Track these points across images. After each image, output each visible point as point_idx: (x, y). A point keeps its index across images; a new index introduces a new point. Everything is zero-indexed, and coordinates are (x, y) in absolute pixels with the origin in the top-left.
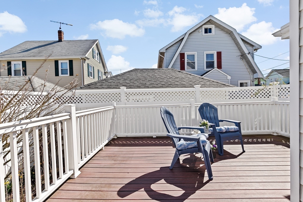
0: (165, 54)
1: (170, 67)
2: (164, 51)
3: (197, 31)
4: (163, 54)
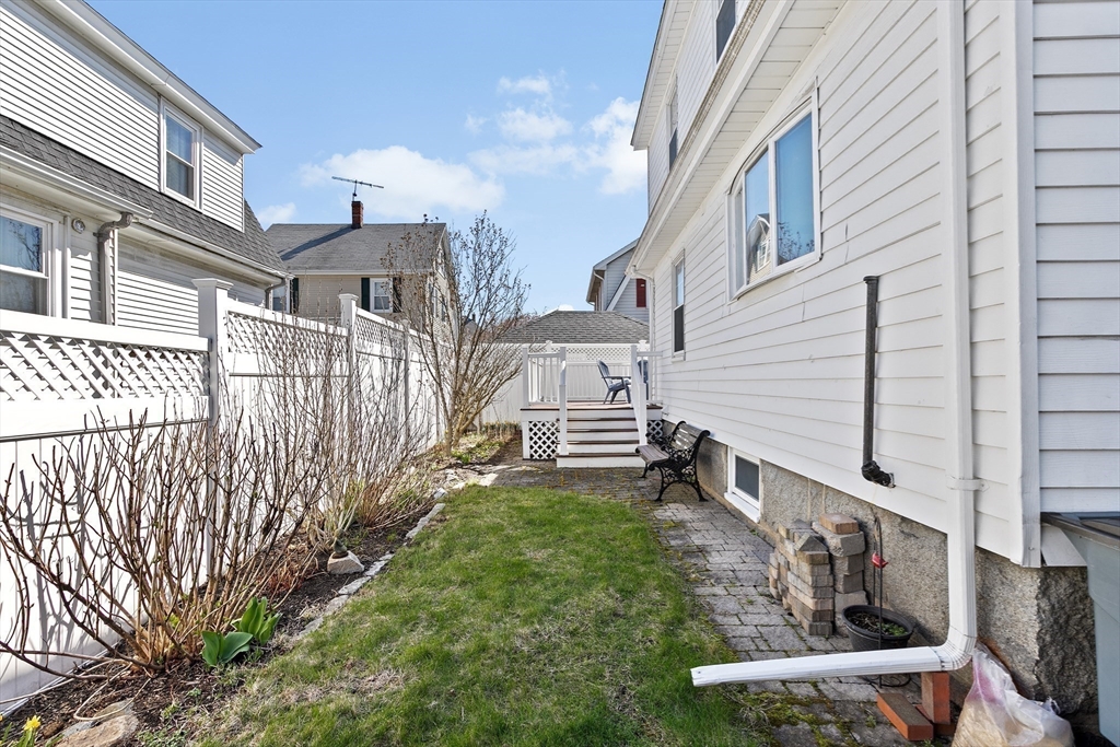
0: (605, 273)
2: (603, 267)
4: (601, 273)
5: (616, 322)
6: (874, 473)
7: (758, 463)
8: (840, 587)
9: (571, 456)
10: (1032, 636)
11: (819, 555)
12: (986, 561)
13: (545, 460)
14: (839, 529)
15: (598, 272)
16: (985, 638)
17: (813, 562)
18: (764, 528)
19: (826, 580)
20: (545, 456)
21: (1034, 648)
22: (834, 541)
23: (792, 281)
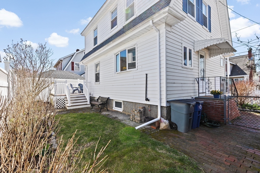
0: (63, 61)
1: (65, 70)
2: (62, 59)
3: (81, 53)
4: (62, 61)
5: (70, 74)
6: (147, 100)
7: (122, 102)
8: (142, 116)
9: (71, 106)
10: (166, 114)
11: (140, 112)
12: (162, 107)
13: (61, 108)
14: (142, 108)
15: (60, 60)
16: (162, 116)
17: (140, 113)
18: (124, 112)
19: (141, 115)
20: (61, 107)
21: (166, 115)
22: (142, 110)
23: (131, 72)
